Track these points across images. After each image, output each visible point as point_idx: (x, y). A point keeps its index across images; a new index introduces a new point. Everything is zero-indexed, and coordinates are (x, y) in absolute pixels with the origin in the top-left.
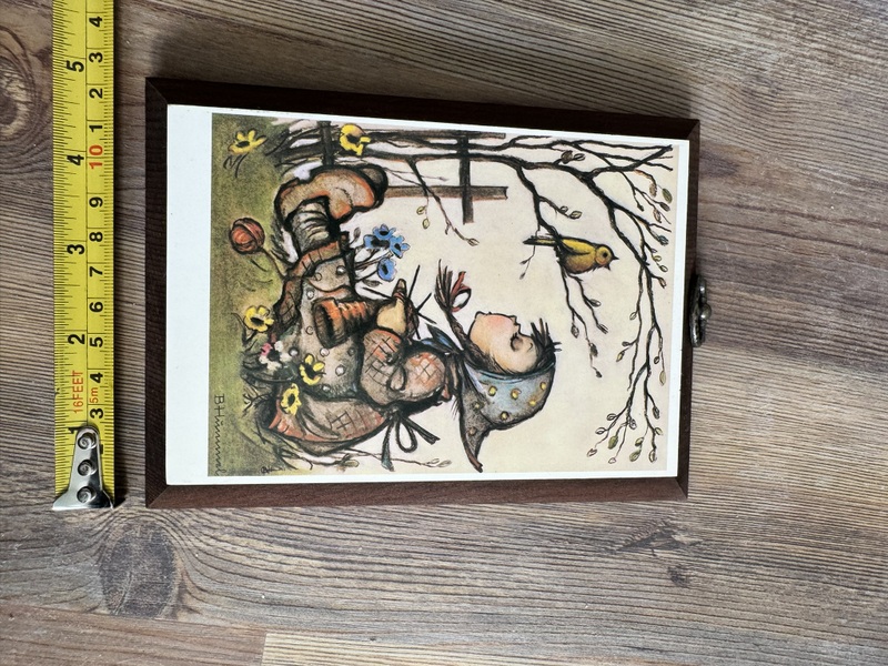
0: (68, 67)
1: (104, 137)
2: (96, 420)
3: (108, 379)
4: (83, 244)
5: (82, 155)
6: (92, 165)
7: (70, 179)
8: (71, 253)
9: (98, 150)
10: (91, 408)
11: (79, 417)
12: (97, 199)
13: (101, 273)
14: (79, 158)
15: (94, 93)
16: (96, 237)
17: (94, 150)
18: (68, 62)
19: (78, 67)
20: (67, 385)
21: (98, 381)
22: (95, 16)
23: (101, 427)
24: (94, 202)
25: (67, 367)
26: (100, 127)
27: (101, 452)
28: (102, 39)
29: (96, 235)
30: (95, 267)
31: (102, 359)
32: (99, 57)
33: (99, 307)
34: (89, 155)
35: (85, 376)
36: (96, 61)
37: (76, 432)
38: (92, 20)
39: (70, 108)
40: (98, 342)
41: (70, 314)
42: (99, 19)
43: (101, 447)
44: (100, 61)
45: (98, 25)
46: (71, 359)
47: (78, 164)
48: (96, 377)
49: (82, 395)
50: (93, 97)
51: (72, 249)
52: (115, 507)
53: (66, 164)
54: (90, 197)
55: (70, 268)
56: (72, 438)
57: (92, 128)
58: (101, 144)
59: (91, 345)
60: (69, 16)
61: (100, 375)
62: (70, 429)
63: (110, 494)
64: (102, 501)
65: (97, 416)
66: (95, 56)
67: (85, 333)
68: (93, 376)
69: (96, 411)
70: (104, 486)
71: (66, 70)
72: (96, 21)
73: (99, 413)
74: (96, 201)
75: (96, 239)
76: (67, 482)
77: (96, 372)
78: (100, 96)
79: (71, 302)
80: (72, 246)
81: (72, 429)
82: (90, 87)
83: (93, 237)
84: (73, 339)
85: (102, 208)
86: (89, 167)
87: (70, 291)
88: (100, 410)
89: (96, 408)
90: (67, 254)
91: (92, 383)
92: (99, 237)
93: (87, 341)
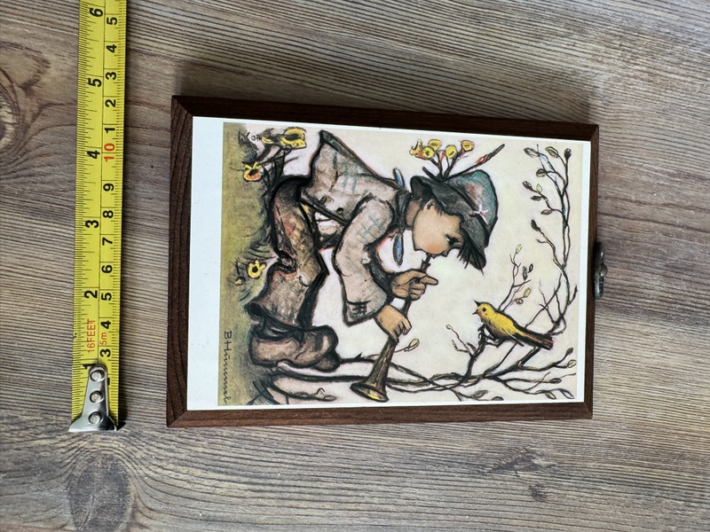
0: (89, 83)
1: (116, 138)
2: (105, 359)
3: (115, 326)
4: (98, 220)
5: (99, 151)
6: (106, 158)
7: (89, 169)
8: (88, 226)
9: (111, 147)
10: (101, 348)
11: (91, 357)
12: (109, 185)
13: (111, 242)
14: (97, 153)
15: (109, 103)
16: (108, 214)
17: (108, 147)
18: (90, 79)
19: (97, 83)
20: (82, 330)
21: (107, 328)
22: (111, 44)
23: (109, 365)
24: (107, 187)
25: (83, 317)
26: (113, 129)
27: (108, 384)
28: (116, 62)
29: (108, 213)
30: (106, 237)
31: (110, 310)
32: (113, 76)
33: (109, 269)
34: (104, 151)
35: (97, 323)
36: (111, 78)
37: (89, 368)
38: (108, 47)
39: (90, 115)
40: (108, 297)
41: (87, 274)
42: (114, 47)
43: (108, 379)
44: (114, 79)
45: (113, 51)
46: (86, 310)
47: (95, 158)
48: (106, 324)
49: (94, 338)
50: (108, 106)
51: (89, 224)
52: (118, 429)
53: (86, 158)
54: (104, 183)
55: (87, 239)
56: (85, 372)
57: (107, 130)
58: (114, 142)
59: (102, 299)
60: (91, 44)
61: (108, 323)
62: (84, 365)
63: (115, 420)
64: (108, 424)
65: (105, 356)
66: (111, 75)
67: (97, 289)
68: (103, 324)
69: (105, 351)
70: (110, 411)
71: (87, 85)
72: (112, 48)
73: (108, 353)
74: (108, 187)
75: (108, 216)
76: (81, 407)
77: (105, 320)
78: (114, 105)
79: (86, 265)
80: (89, 221)
81: (86, 366)
82: (105, 99)
83: (106, 214)
84: (88, 294)
85: (113, 192)
86: (104, 160)
87: (87, 257)
88: (108, 350)
89: (105, 348)
90: (85, 228)
91: (103, 329)
92: (110, 214)
93: (99, 296)
